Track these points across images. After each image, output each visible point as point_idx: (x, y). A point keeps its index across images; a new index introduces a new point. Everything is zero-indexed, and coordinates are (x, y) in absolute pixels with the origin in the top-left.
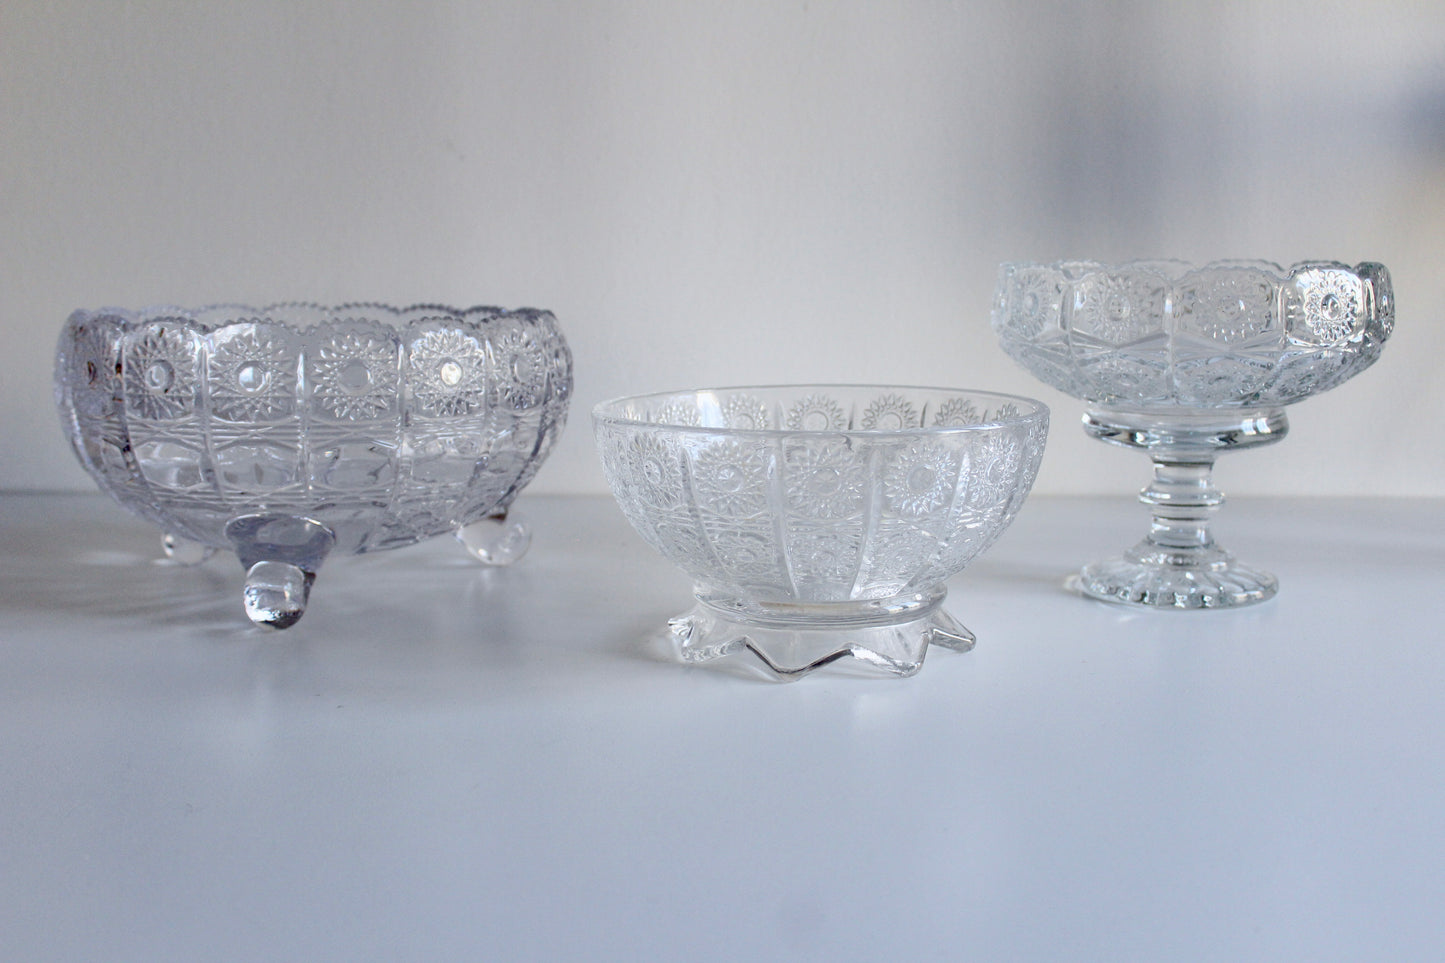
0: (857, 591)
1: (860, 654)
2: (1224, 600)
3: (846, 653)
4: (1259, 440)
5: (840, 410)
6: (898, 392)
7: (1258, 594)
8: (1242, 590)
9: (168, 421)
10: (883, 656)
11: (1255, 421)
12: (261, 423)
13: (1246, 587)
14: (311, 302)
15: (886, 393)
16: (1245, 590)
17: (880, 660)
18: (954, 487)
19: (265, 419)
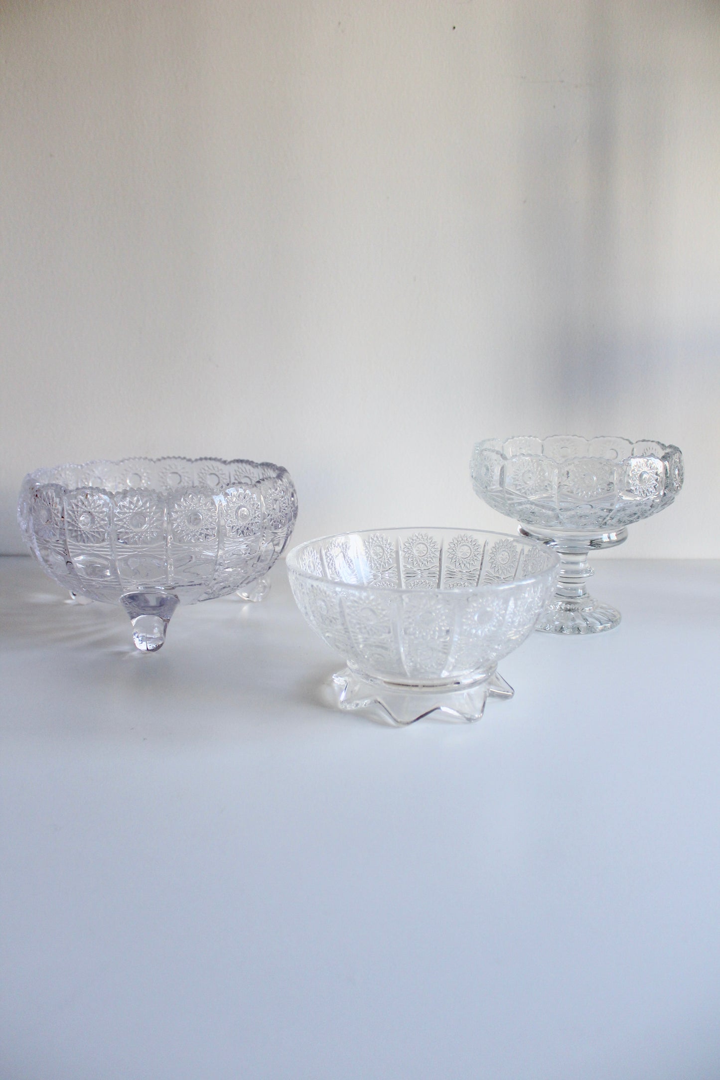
0: (445, 674)
1: (443, 709)
2: (590, 629)
3: (438, 708)
4: (612, 544)
5: (435, 542)
6: (469, 533)
7: (609, 625)
8: (600, 624)
9: (91, 544)
10: (458, 712)
11: (609, 534)
12: (145, 546)
13: (602, 622)
14: (143, 457)
15: (462, 533)
16: (601, 624)
17: (456, 714)
18: (504, 618)
19: (147, 543)
